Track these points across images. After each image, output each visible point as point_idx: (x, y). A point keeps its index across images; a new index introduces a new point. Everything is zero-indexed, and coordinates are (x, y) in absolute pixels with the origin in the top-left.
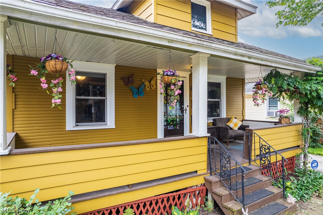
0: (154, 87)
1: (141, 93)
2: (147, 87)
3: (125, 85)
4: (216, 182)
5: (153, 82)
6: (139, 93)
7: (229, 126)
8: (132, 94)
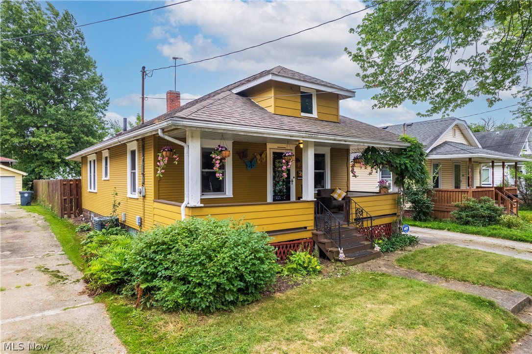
0: (265, 160)
1: (253, 166)
2: (258, 160)
3: (240, 158)
4: (321, 235)
5: (263, 156)
6: (252, 166)
7: (333, 197)
8: (245, 166)
